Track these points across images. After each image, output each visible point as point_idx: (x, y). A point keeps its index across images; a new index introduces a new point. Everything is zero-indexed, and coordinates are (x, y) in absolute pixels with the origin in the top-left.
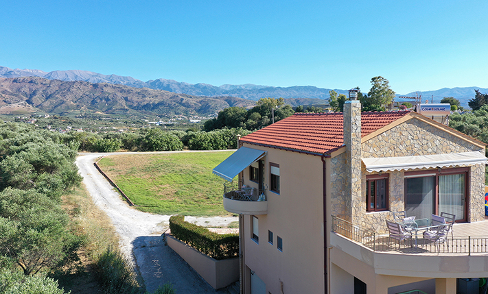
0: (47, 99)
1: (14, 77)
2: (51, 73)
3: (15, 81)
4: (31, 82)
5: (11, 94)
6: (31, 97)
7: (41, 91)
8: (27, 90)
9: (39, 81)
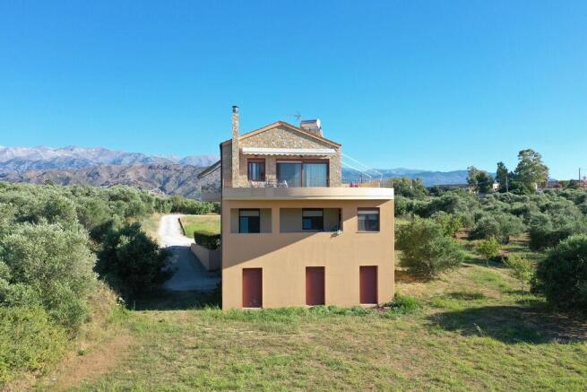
0: (180, 185)
1: (150, 163)
2: (185, 159)
3: (151, 167)
4: (165, 168)
5: (146, 181)
6: (164, 184)
7: (174, 178)
8: (161, 177)
9: (172, 168)
